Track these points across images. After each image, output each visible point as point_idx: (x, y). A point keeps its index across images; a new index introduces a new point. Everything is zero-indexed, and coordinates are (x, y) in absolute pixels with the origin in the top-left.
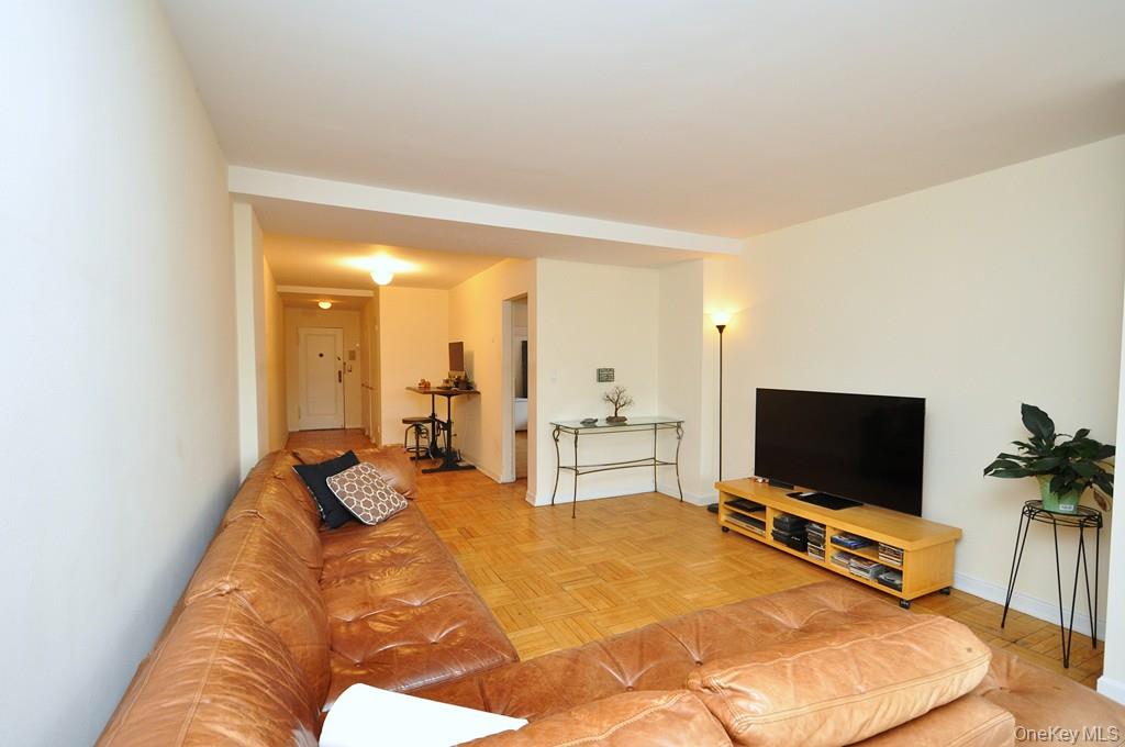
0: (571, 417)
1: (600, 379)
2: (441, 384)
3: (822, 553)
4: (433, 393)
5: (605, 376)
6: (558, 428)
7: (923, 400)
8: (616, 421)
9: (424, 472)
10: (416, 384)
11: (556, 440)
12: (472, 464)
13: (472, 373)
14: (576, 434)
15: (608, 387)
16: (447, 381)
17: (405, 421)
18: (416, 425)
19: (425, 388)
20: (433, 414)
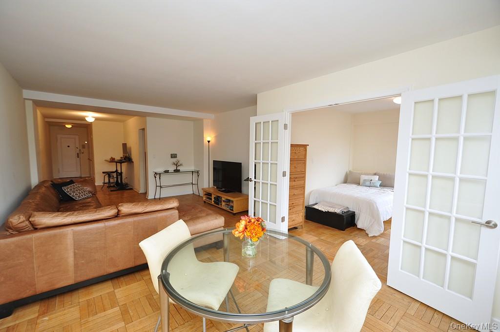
0: (160, 170)
1: (172, 157)
2: (119, 159)
3: (221, 204)
4: (116, 162)
5: (174, 156)
6: (156, 173)
7: (241, 163)
8: (177, 171)
9: (111, 191)
10: (108, 158)
11: (155, 177)
12: (131, 187)
13: (131, 154)
14: (160, 175)
15: (174, 160)
16: (122, 158)
17: (103, 173)
18: (109, 174)
19: (112, 160)
20: (117, 170)
